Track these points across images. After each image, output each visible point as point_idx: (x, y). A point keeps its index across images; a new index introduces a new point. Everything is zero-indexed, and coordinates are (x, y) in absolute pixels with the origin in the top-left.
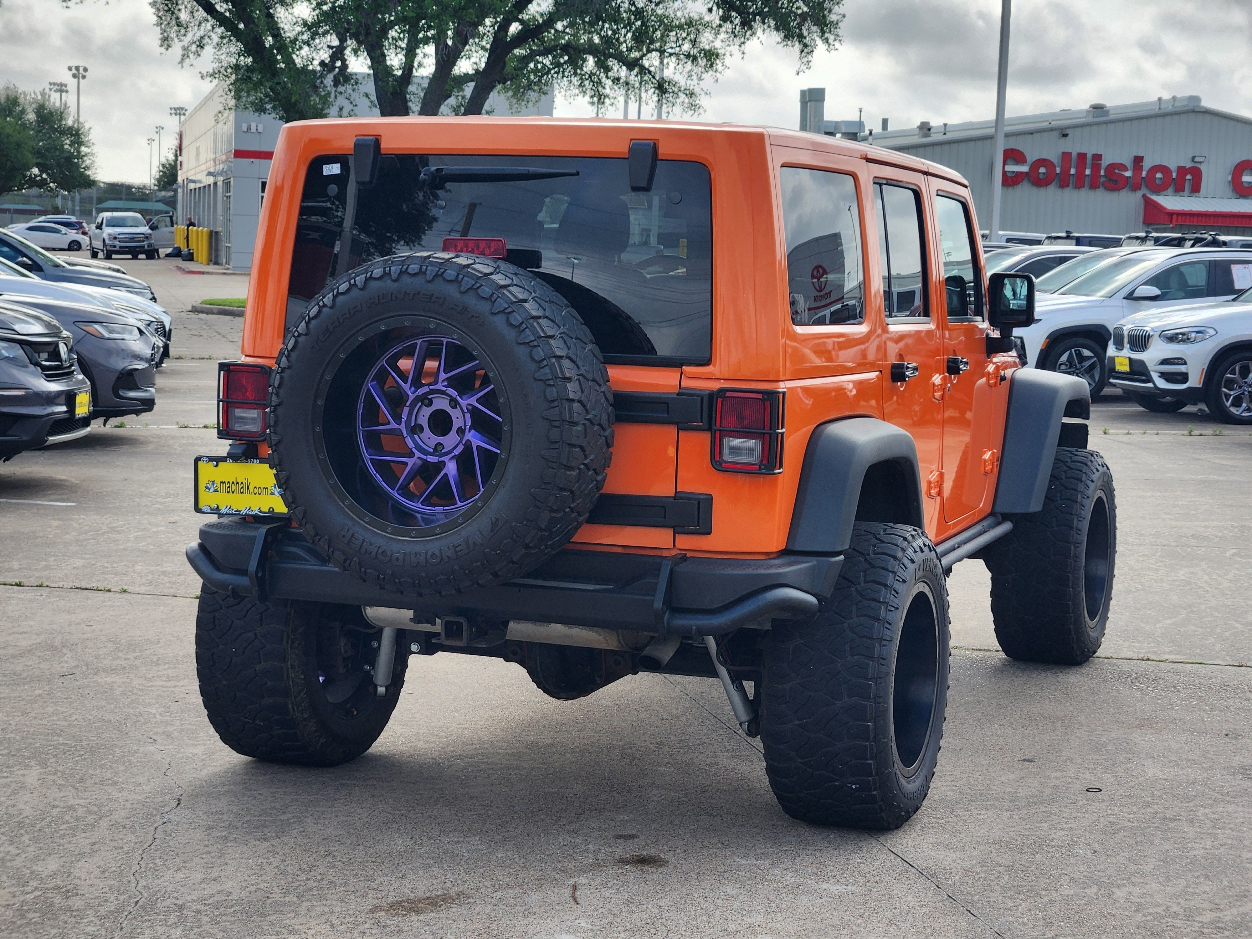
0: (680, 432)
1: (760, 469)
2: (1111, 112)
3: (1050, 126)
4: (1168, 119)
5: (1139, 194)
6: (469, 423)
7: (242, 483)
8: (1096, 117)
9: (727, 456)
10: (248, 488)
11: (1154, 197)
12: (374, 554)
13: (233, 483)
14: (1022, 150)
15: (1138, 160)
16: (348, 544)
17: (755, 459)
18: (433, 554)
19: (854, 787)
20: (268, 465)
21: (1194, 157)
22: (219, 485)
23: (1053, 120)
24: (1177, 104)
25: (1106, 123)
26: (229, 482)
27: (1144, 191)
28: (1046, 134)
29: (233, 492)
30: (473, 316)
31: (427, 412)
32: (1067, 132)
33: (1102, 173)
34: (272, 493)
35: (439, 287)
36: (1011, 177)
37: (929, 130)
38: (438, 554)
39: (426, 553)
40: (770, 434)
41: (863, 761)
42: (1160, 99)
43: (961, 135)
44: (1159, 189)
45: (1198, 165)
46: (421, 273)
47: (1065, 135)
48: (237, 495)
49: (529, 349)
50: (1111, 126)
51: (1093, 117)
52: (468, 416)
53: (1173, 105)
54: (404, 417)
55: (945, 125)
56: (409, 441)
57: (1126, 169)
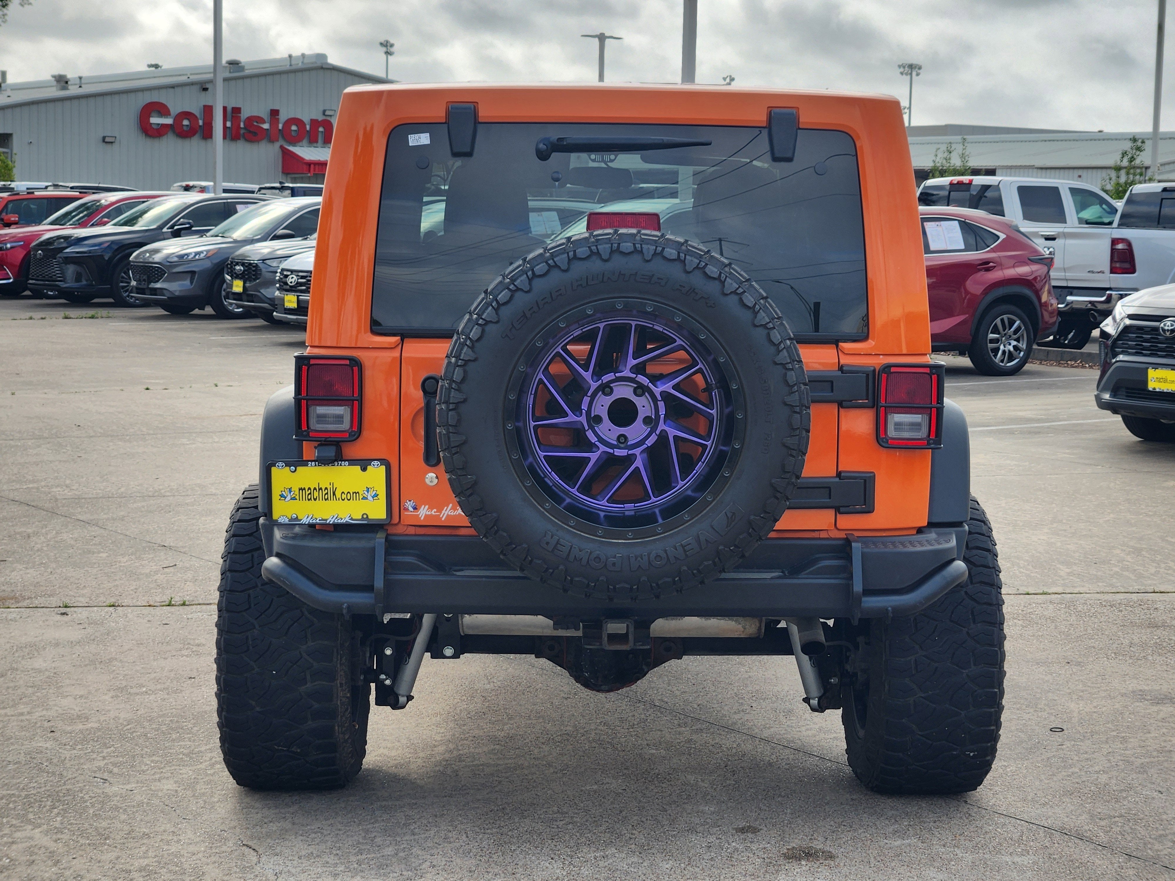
0: (841, 409)
1: (929, 444)
2: (246, 68)
3: (189, 80)
4: (299, 74)
5: (277, 145)
6: (662, 412)
7: (326, 489)
8: (233, 72)
9: (892, 433)
10: (334, 494)
11: (291, 148)
12: (584, 562)
13: (315, 489)
14: (165, 103)
15: (274, 113)
16: (553, 551)
17: (923, 433)
18: (658, 556)
19: (972, 754)
20: (359, 467)
21: (324, 111)
22: (297, 493)
23: (191, 74)
24: (306, 61)
25: (243, 78)
26: (309, 489)
27: (281, 142)
28: (188, 88)
29: (315, 500)
30: (702, 297)
31: (608, 401)
32: (207, 86)
33: (242, 125)
34: (365, 498)
35: (658, 267)
36: (157, 129)
37: (67, 82)
38: (664, 555)
39: (649, 555)
40: (938, 409)
41: (987, 728)
42: (290, 56)
43: (100, 89)
44: (295, 141)
45: (328, 118)
46: (637, 251)
47: (205, 89)
48: (321, 503)
49: (766, 331)
50: (247, 81)
51: (230, 72)
52: (661, 404)
53: (302, 62)
54: (584, 407)
55: (80, 78)
56: (590, 435)
57: (264, 122)
